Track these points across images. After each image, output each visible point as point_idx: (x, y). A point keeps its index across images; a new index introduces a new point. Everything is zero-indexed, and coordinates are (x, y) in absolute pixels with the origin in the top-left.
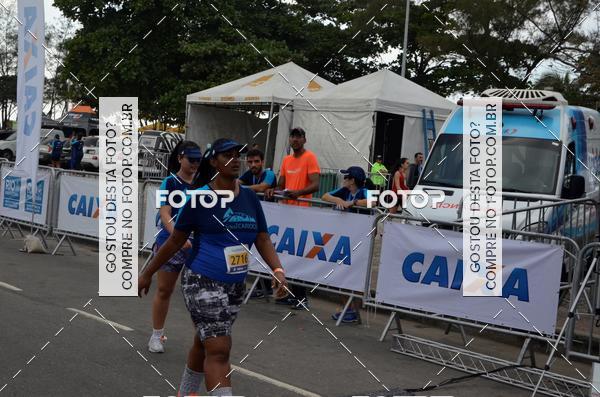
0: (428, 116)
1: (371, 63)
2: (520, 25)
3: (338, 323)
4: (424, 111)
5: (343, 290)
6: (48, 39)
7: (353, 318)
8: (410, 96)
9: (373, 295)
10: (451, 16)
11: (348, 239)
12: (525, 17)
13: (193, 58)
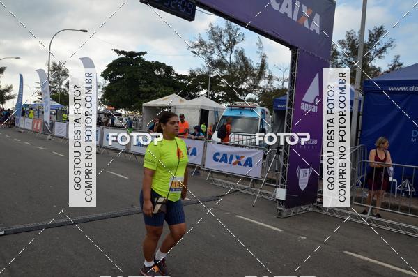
0: (216, 110)
1: (198, 94)
2: (242, 84)
4: (214, 109)
5: (194, 164)
6: (99, 86)
7: (197, 173)
8: (210, 104)
9: (204, 165)
10: (221, 81)
12: (244, 81)
13: (144, 92)
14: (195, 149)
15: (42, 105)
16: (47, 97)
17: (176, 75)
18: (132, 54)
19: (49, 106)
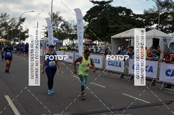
0: (165, 38)
1: (150, 28)
3: (150, 85)
4: (164, 38)
5: (151, 78)
7: (154, 84)
8: (160, 34)
9: (158, 79)
10: (168, 16)
11: (152, 67)
13: (112, 28)
14: (151, 67)
15: (48, 40)
16: (51, 35)
17: (134, 15)
18: (103, 3)
19: (52, 41)
